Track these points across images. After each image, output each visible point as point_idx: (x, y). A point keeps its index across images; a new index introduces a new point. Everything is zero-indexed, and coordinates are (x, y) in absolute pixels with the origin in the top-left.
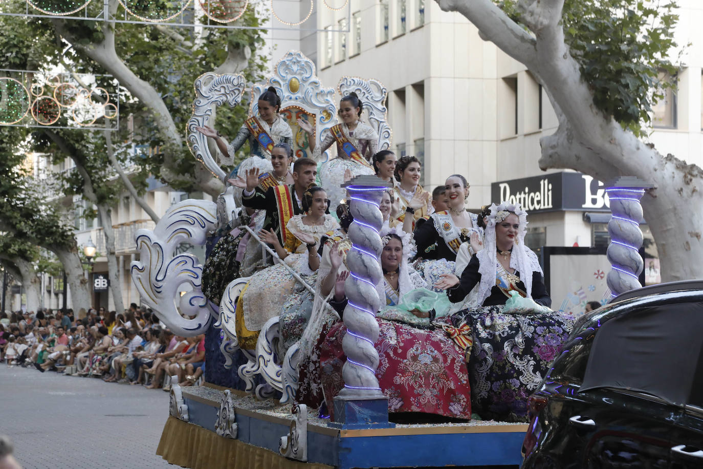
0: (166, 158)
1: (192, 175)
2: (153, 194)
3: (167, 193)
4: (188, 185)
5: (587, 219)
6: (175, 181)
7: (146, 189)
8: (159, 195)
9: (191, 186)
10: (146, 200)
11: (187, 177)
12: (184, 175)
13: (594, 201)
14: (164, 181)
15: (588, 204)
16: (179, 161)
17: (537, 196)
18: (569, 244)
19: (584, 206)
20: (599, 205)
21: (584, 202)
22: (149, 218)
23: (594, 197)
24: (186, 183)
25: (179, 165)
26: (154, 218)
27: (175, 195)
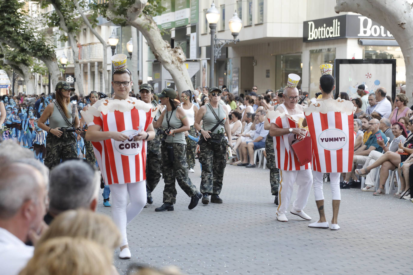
0: (110, 5)
1: (125, 15)
2: (100, 27)
3: (109, 27)
4: (123, 22)
5: (360, 43)
6: (116, 19)
7: (97, 24)
8: (104, 28)
9: (125, 23)
10: (96, 30)
11: (122, 17)
12: (120, 15)
13: (365, 32)
14: (108, 19)
15: (361, 34)
16: (118, 7)
17: (331, 29)
18: (349, 57)
19: (359, 35)
20: (368, 34)
22: (99, 41)
23: (365, 29)
24: (122, 20)
25: (118, 10)
26: (102, 42)
27: (114, 28)
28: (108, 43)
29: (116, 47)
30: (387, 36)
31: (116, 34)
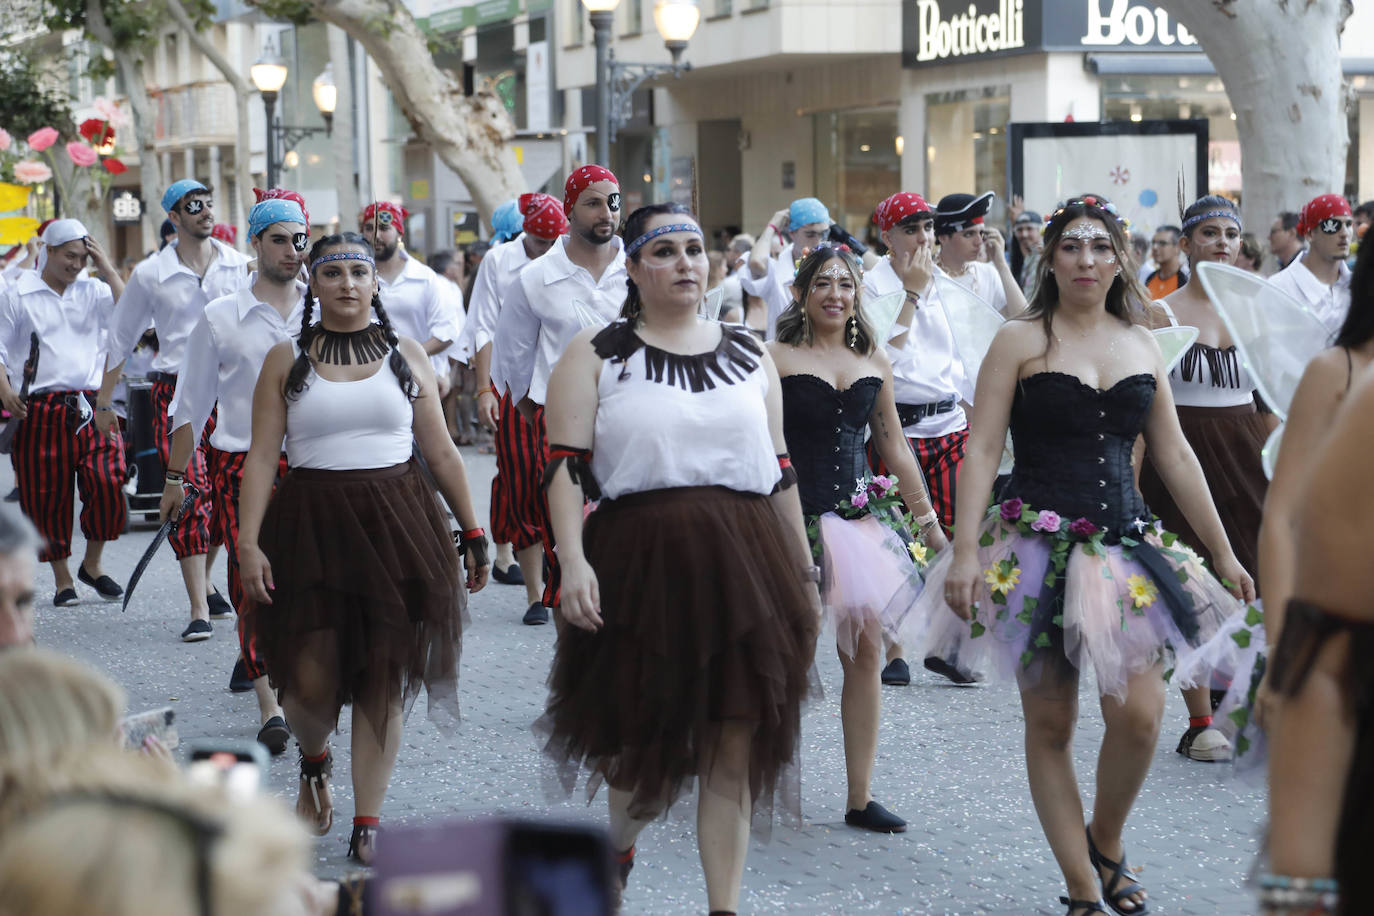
2: (222, 28)
3: (252, 26)
4: (300, 10)
5: (1091, 67)
6: (273, 1)
7: (212, 18)
8: (235, 30)
9: (306, 12)
10: (210, 37)
13: (1105, 31)
15: (1093, 38)
17: (992, 23)
18: (1056, 116)
19: (1085, 41)
20: (1114, 39)
21: (1085, 33)
22: (220, 76)
23: (1105, 21)
24: (295, 5)
26: (230, 78)
27: (269, 31)
28: (251, 81)
29: (280, 95)
30: (1177, 43)
31: (277, 50)
